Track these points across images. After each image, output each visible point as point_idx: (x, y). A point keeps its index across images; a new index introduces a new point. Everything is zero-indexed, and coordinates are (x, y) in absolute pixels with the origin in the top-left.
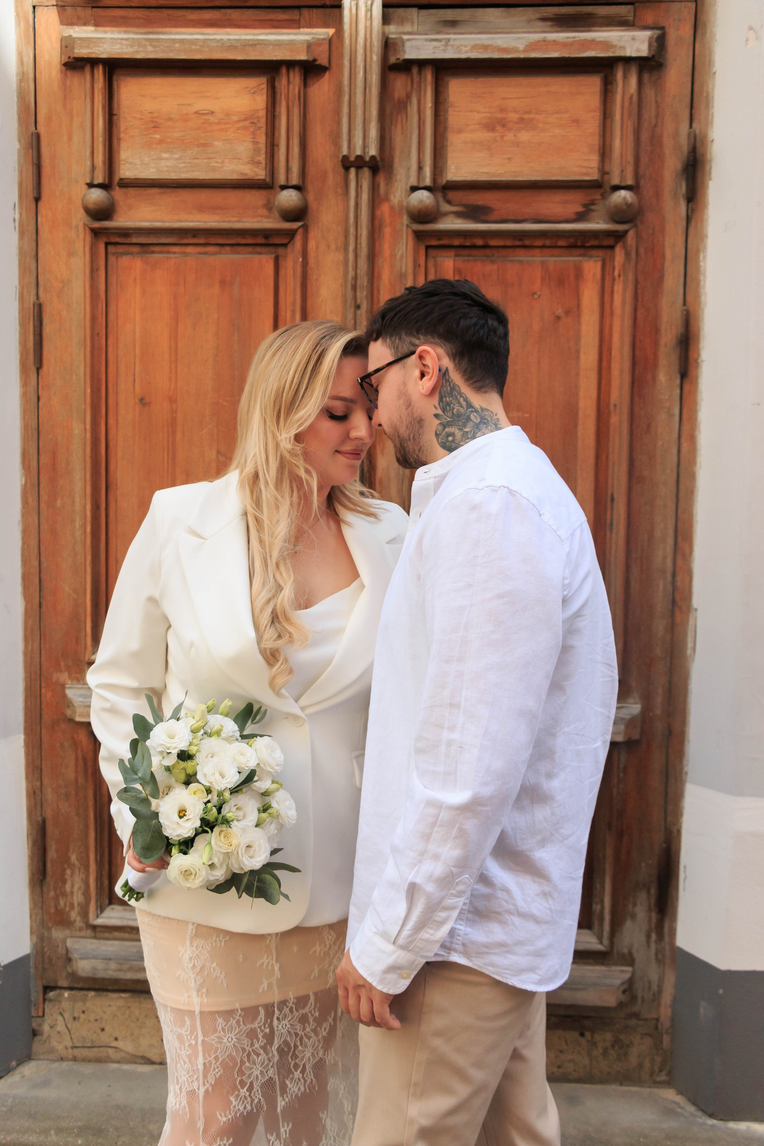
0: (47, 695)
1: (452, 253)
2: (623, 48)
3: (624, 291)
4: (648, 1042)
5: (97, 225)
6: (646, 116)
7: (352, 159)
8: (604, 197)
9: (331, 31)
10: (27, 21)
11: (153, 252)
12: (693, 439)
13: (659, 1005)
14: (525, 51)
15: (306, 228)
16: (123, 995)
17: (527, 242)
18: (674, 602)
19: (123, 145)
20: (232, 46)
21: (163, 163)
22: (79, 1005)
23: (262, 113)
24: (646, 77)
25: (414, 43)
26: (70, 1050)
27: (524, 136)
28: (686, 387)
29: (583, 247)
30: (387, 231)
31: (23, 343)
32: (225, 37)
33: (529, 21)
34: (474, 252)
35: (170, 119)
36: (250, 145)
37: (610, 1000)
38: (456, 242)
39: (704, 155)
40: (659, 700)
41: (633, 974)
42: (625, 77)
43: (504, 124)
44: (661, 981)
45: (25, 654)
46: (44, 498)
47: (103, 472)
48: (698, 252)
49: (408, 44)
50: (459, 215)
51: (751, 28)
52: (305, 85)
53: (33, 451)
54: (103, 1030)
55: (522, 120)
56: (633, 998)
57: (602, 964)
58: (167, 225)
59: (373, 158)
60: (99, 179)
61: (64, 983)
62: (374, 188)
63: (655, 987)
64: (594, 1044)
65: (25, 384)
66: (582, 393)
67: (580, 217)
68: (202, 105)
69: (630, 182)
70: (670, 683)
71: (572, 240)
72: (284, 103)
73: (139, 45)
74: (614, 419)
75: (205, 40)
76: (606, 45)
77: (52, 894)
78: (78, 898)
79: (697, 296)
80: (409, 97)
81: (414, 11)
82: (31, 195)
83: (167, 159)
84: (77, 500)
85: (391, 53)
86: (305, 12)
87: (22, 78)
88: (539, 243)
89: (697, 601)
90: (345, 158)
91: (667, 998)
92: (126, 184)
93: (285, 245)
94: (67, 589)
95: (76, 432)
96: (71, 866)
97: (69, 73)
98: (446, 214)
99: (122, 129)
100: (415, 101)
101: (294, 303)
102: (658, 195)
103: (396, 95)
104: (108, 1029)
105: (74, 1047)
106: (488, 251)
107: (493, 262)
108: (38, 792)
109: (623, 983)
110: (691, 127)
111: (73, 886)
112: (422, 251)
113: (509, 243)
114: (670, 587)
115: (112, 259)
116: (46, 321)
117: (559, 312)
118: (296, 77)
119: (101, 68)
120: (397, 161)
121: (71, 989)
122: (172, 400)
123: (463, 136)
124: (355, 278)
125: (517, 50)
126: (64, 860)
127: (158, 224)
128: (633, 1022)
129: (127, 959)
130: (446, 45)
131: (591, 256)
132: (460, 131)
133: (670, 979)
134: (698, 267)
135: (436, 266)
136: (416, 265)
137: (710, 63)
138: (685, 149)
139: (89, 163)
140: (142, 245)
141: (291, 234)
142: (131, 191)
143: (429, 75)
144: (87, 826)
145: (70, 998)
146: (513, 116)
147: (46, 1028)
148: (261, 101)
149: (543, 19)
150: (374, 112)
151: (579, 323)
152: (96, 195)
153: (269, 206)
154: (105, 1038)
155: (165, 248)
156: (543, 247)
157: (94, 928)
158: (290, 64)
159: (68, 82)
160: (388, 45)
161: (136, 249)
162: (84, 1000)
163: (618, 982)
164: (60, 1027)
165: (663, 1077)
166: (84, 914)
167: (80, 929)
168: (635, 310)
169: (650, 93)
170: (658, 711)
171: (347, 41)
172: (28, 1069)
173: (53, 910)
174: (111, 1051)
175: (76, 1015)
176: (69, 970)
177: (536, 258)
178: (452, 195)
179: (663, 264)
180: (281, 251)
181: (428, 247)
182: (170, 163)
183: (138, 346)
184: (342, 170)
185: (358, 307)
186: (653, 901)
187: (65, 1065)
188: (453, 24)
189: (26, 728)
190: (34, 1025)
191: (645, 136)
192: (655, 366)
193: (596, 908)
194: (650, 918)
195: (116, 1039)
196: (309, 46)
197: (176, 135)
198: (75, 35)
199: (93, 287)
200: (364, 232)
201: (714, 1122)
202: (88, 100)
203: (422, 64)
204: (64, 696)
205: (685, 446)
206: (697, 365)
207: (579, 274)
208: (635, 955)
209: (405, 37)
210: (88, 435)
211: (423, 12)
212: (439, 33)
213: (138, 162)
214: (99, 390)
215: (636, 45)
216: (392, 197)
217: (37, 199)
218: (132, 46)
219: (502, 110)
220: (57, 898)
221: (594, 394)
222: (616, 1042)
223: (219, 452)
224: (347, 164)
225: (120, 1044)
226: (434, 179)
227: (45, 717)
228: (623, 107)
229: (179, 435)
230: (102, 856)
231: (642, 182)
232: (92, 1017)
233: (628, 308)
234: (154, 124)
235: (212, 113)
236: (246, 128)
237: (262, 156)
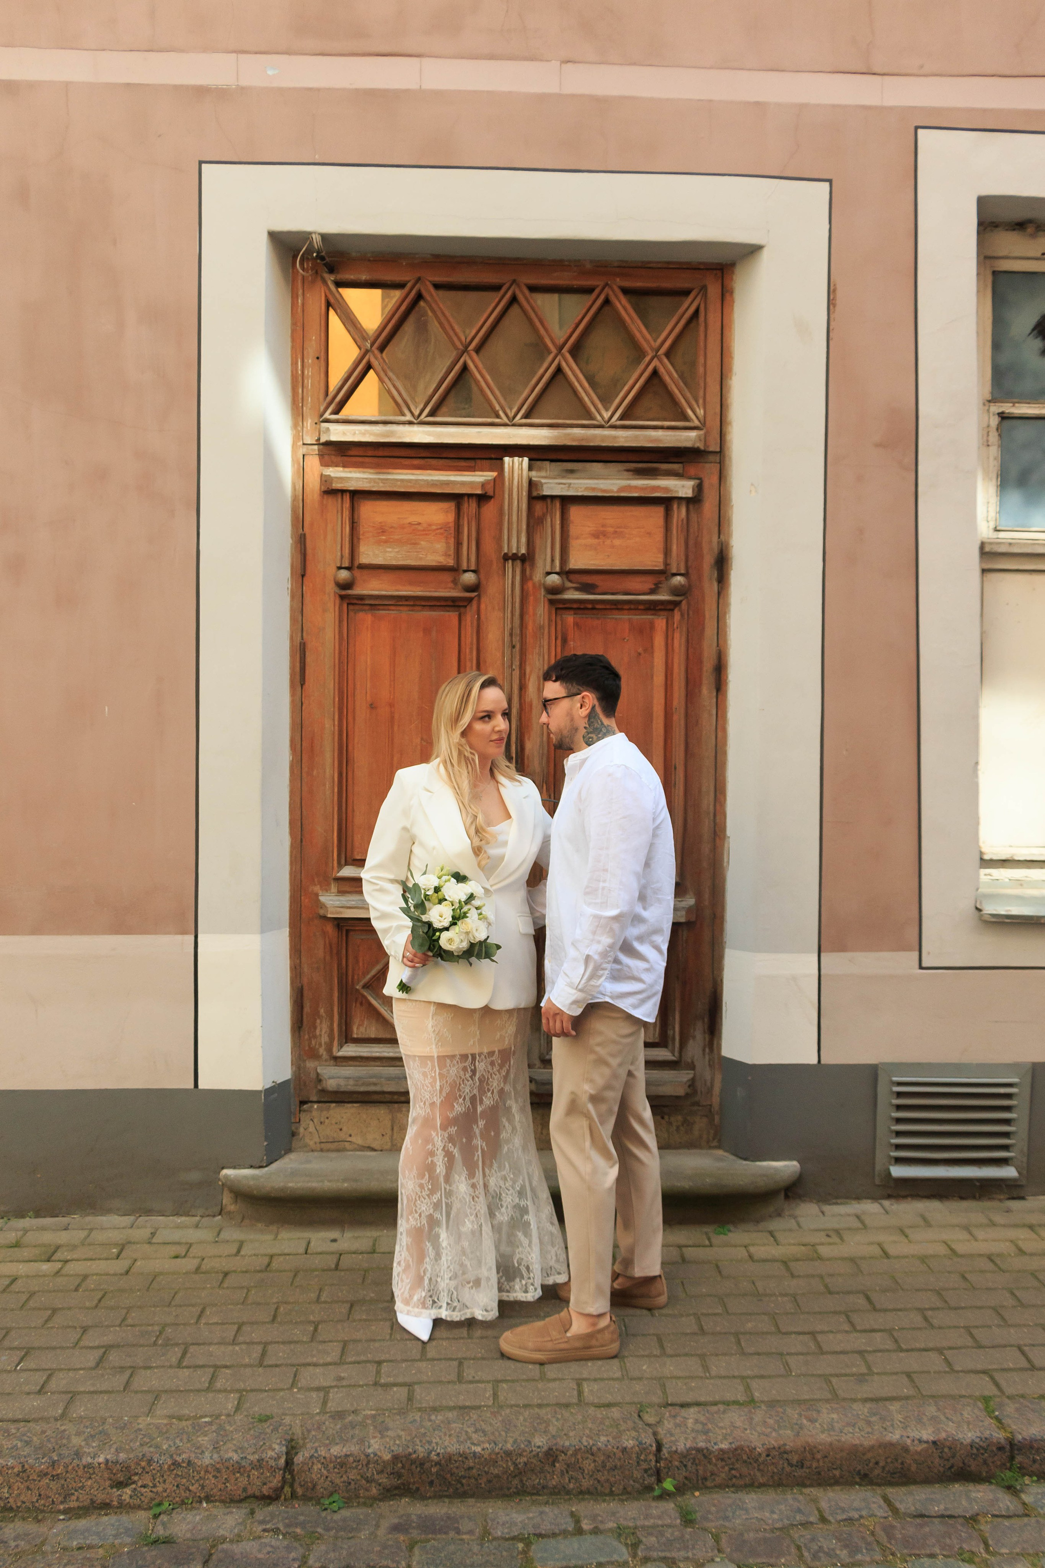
0: (305, 901)
1: (572, 612)
2: (677, 492)
3: (681, 638)
4: (705, 1120)
5: (344, 592)
6: (691, 530)
7: (510, 554)
8: (667, 579)
9: (495, 474)
10: (299, 464)
11: (379, 610)
12: (724, 730)
13: (712, 1095)
14: (618, 492)
15: (479, 596)
17: (619, 607)
18: (715, 832)
19: (362, 543)
20: (434, 484)
21: (388, 554)
22: (325, 1113)
23: (452, 525)
24: (691, 507)
25: (549, 485)
26: (318, 1145)
27: (617, 542)
28: (720, 697)
29: (654, 609)
30: (531, 598)
31: (292, 668)
32: (430, 478)
33: (619, 471)
34: (586, 612)
35: (392, 527)
36: (444, 544)
37: (681, 1092)
38: (575, 606)
39: (727, 555)
40: (707, 895)
41: (695, 1074)
42: (678, 508)
43: (604, 534)
44: (712, 1080)
45: (291, 874)
46: (305, 769)
47: (345, 752)
48: (725, 614)
49: (545, 486)
50: (576, 589)
51: (752, 485)
52: (479, 506)
53: (298, 738)
54: (341, 1130)
55: (616, 532)
56: (695, 1092)
57: (675, 1070)
58: (389, 593)
59: (523, 554)
60: (346, 564)
61: (315, 1099)
62: (523, 572)
63: (709, 1084)
64: (670, 1123)
65: (293, 694)
66: (655, 701)
67: (652, 592)
68: (414, 519)
69: (683, 572)
70: (714, 885)
71: (647, 606)
72: (466, 519)
73: (375, 482)
74: (675, 718)
75: (416, 480)
76: (666, 489)
77: (306, 1037)
78: (325, 1039)
79: (725, 641)
80: (544, 515)
81: (547, 463)
82: (299, 572)
83: (389, 552)
84: (328, 771)
85: (533, 489)
86: (479, 462)
87: (295, 499)
88: (626, 607)
89: (729, 832)
90: (505, 554)
91: (717, 1090)
92: (362, 567)
93: (465, 606)
94: (320, 829)
95: (327, 726)
96: (320, 1017)
97: (325, 497)
98: (568, 589)
99: (361, 532)
100: (549, 520)
101: (472, 644)
102: (700, 578)
103: (536, 514)
104: (344, 1129)
105: (321, 1143)
106: (595, 612)
107: (598, 619)
108: (298, 967)
109: (688, 1081)
110: (719, 537)
111: (321, 1031)
112: (554, 612)
113: (608, 607)
114: (712, 823)
115: (351, 614)
116: (307, 654)
117: (640, 650)
118: (473, 504)
119: (348, 494)
120: (537, 556)
121: (318, 1102)
122: (391, 705)
123: (579, 541)
124: (512, 629)
125: (612, 491)
126: (316, 1014)
127: (384, 593)
128: (696, 1108)
129: (360, 1078)
130: (569, 487)
131: (659, 615)
132: (577, 538)
133: (718, 1078)
134: (725, 623)
135: (562, 621)
136: (550, 620)
137: (729, 500)
138: (716, 551)
139: (339, 554)
140: (371, 605)
141: (470, 600)
142: (365, 572)
143: (558, 504)
144: (331, 989)
145: (318, 1109)
146: (611, 530)
147: (301, 1130)
148: (451, 518)
149: (628, 470)
150: (524, 527)
151: (653, 657)
152: (344, 575)
153: (455, 582)
154: (342, 1136)
155: (386, 607)
156: (630, 609)
157: (336, 1058)
158: (470, 496)
159: (325, 502)
160: (531, 483)
161: (367, 608)
162: (328, 1109)
163: (685, 1080)
164: (312, 1129)
165: (715, 1143)
166: (329, 1050)
167: (326, 1061)
168: (688, 650)
169: (694, 517)
170: (707, 903)
171: (507, 483)
172: (292, 1156)
173: (307, 1048)
174: (347, 1144)
175: (322, 1120)
176: (319, 1088)
177: (625, 617)
178: (572, 577)
179: (704, 621)
180: (462, 610)
181: (556, 609)
182: (392, 555)
183: (368, 670)
184: (502, 561)
185: (514, 647)
186: (706, 1027)
187: (316, 1153)
188: (572, 471)
189: (290, 923)
190: (293, 1128)
191: (691, 543)
192: (701, 684)
193: (670, 1033)
194: (705, 1038)
195: (350, 1136)
196: (483, 485)
197: (396, 537)
198: (332, 475)
199: (340, 632)
200: (518, 600)
201: (745, 1162)
202: (340, 514)
203: (553, 497)
204: (319, 900)
205: (720, 734)
206: (726, 684)
207: (652, 626)
208: (696, 1063)
209: (543, 481)
210: (336, 728)
211: (553, 464)
212: (563, 477)
213: (371, 553)
214: (343, 699)
215: (685, 490)
216: (534, 578)
217: (303, 576)
218: (370, 482)
219: (603, 526)
220: (310, 1039)
221: (663, 701)
222: (685, 1122)
223: (422, 739)
224: (506, 558)
225: (352, 1139)
226: (561, 567)
227: (304, 916)
228: (677, 526)
229: (396, 728)
230: (342, 1008)
231: (690, 571)
232: (334, 1122)
233: (683, 648)
234: (382, 530)
235: (419, 524)
236: (442, 534)
237: (452, 551)
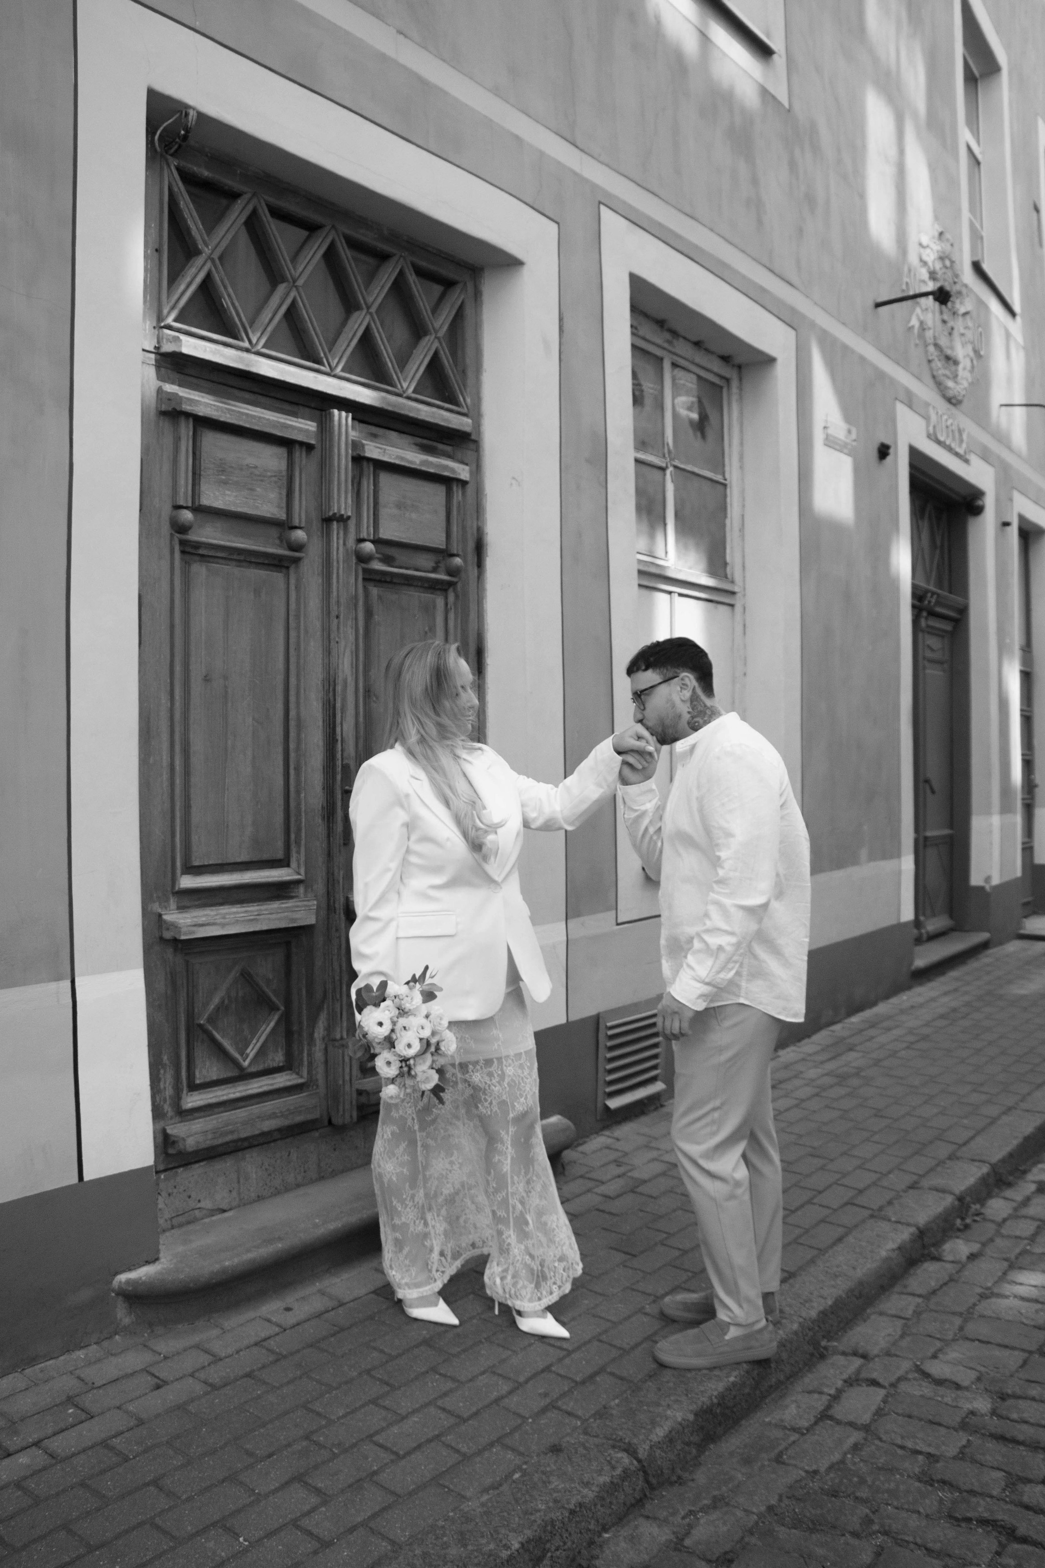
1: (376, 584)
5: (179, 537)
8: (447, 559)
11: (212, 562)
15: (301, 558)
16: (202, 1164)
17: (410, 583)
19: (203, 481)
21: (229, 498)
23: (284, 473)
25: (369, 448)
26: (169, 1222)
27: (413, 516)
29: (436, 589)
32: (269, 417)
33: (410, 444)
34: (385, 585)
35: (231, 467)
36: (277, 494)
38: (378, 578)
43: (405, 506)
48: (483, 598)
49: (366, 447)
50: (383, 560)
52: (306, 457)
54: (190, 1197)
55: (412, 505)
58: (222, 543)
59: (348, 517)
61: (163, 1166)
67: (435, 570)
68: (250, 461)
71: (432, 584)
72: (294, 467)
73: (222, 411)
75: (259, 417)
78: (169, 1092)
79: (483, 625)
80: (364, 480)
81: (357, 423)
83: (229, 495)
85: (353, 449)
86: (301, 408)
88: (416, 583)
90: (334, 514)
92: (202, 509)
93: (290, 567)
95: (163, 701)
96: (164, 1066)
97: (162, 418)
98: (376, 558)
100: (366, 482)
102: (466, 561)
104: (193, 1195)
105: (171, 1218)
107: (396, 594)
110: (478, 523)
111: (165, 1082)
112: (364, 582)
113: (402, 582)
115: (189, 565)
116: (142, 610)
117: (427, 629)
118: (302, 454)
119: (191, 420)
122: (225, 677)
123: (387, 510)
124: (337, 597)
130: (384, 452)
131: (439, 596)
132: (385, 507)
134: (483, 608)
135: (367, 592)
136: (361, 591)
140: (204, 556)
141: (293, 561)
142: (203, 515)
143: (372, 469)
146: (408, 502)
148: (284, 465)
149: (416, 444)
153: (282, 538)
154: (192, 1204)
155: (216, 560)
157: (183, 1112)
158: (300, 444)
161: (200, 559)
166: (178, 1102)
167: (173, 1116)
171: (336, 438)
174: (197, 1212)
175: (170, 1191)
176: (171, 1151)
177: (415, 594)
178: (380, 547)
179: (469, 604)
180: (288, 570)
181: (366, 580)
182: (231, 499)
183: (203, 634)
184: (321, 521)
185: (337, 617)
188: (376, 436)
195: (199, 1201)
197: (235, 479)
198: (181, 394)
200: (341, 565)
203: (369, 460)
206: (484, 667)
207: (434, 606)
209: (363, 441)
211: (361, 425)
212: (373, 441)
213: (210, 494)
218: (217, 411)
219: (403, 497)
224: (332, 518)
225: (201, 1205)
226: (374, 535)
229: (229, 705)
232: (182, 1190)
234: (222, 468)
235: (256, 467)
236: (276, 482)
237: (284, 505)
